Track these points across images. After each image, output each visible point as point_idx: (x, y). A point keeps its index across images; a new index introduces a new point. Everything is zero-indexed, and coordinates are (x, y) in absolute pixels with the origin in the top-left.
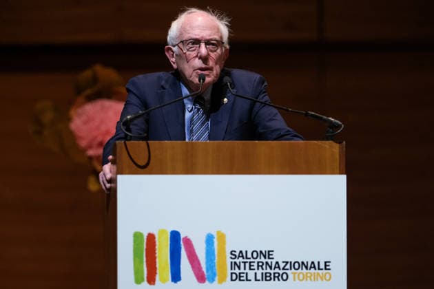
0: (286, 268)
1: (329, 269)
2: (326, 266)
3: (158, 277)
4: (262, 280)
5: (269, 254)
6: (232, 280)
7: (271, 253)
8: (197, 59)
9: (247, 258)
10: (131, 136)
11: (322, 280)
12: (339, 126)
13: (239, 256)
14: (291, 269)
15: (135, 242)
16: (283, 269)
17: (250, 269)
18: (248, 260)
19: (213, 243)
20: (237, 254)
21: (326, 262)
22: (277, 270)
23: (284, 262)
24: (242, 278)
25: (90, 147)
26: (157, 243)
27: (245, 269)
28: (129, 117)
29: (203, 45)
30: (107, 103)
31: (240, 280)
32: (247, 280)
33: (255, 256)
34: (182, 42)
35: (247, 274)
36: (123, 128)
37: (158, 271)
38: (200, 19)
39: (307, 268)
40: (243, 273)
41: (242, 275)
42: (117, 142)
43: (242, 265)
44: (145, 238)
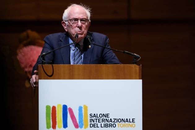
0: (115, 121)
1: (134, 122)
2: (133, 120)
3: (57, 126)
4: (104, 127)
5: (107, 115)
6: (90, 127)
7: (108, 115)
8: (77, 27)
9: (97, 117)
10: (45, 62)
11: (131, 127)
12: (139, 58)
13: (94, 116)
14: (117, 122)
15: (47, 110)
16: (114, 122)
17: (99, 122)
18: (98, 118)
19: (82, 110)
20: (93, 115)
21: (133, 119)
22: (111, 123)
23: (114, 119)
24: (95, 126)
25: (26, 67)
26: (57, 110)
27: (96, 122)
28: (44, 54)
29: (79, 21)
30: (33, 47)
31: (94, 127)
32: (97, 127)
33: (101, 116)
34: (70, 20)
35: (97, 124)
36: (41, 59)
37: (57, 123)
38: (78, 9)
39: (124, 121)
40: (96, 124)
41: (95, 125)
42: (39, 65)
43: (95, 120)
44: (51, 108)
